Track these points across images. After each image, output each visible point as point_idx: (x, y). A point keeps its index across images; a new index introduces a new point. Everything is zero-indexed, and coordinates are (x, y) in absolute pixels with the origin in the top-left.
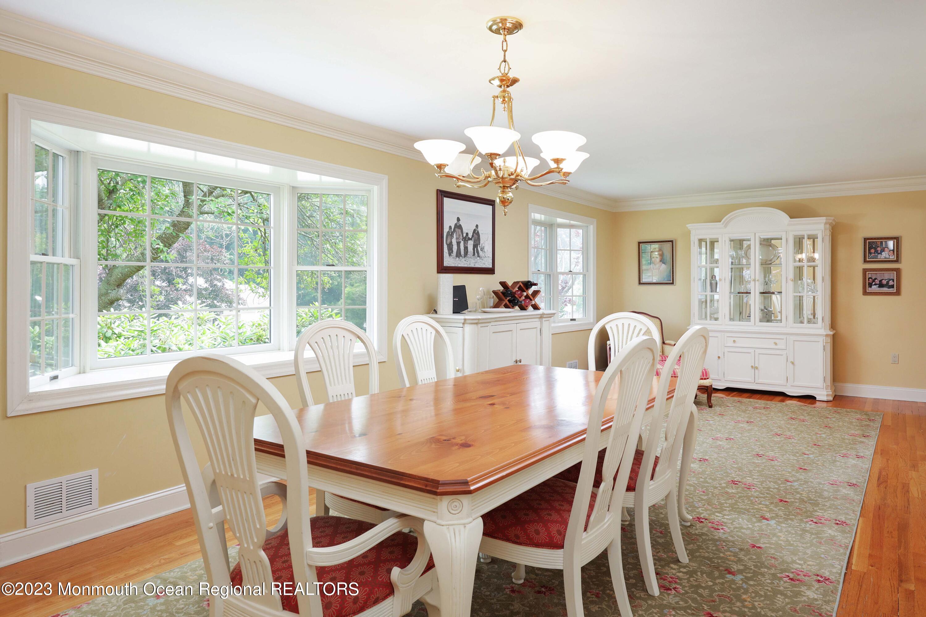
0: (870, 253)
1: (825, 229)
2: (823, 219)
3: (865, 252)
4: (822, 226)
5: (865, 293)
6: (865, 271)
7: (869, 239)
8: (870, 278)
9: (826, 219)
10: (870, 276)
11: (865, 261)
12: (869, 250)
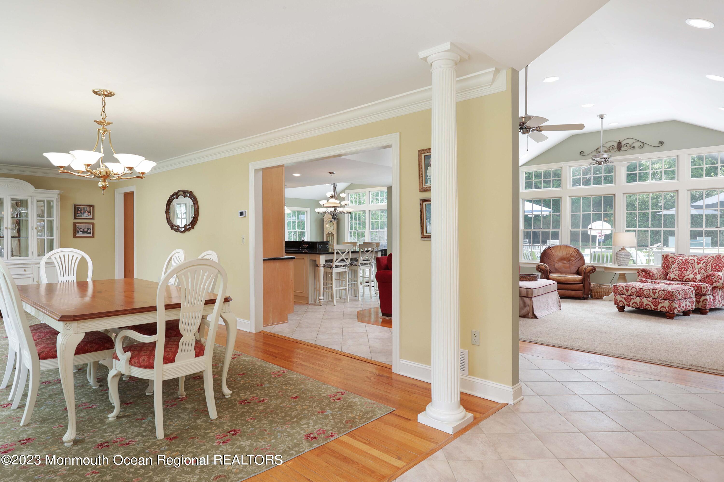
0: (78, 213)
1: (58, 198)
2: (58, 192)
3: (75, 212)
4: (56, 196)
5: (75, 237)
6: (75, 224)
7: (77, 205)
8: (77, 228)
9: (60, 192)
10: (77, 227)
11: (75, 218)
12: (77, 212)
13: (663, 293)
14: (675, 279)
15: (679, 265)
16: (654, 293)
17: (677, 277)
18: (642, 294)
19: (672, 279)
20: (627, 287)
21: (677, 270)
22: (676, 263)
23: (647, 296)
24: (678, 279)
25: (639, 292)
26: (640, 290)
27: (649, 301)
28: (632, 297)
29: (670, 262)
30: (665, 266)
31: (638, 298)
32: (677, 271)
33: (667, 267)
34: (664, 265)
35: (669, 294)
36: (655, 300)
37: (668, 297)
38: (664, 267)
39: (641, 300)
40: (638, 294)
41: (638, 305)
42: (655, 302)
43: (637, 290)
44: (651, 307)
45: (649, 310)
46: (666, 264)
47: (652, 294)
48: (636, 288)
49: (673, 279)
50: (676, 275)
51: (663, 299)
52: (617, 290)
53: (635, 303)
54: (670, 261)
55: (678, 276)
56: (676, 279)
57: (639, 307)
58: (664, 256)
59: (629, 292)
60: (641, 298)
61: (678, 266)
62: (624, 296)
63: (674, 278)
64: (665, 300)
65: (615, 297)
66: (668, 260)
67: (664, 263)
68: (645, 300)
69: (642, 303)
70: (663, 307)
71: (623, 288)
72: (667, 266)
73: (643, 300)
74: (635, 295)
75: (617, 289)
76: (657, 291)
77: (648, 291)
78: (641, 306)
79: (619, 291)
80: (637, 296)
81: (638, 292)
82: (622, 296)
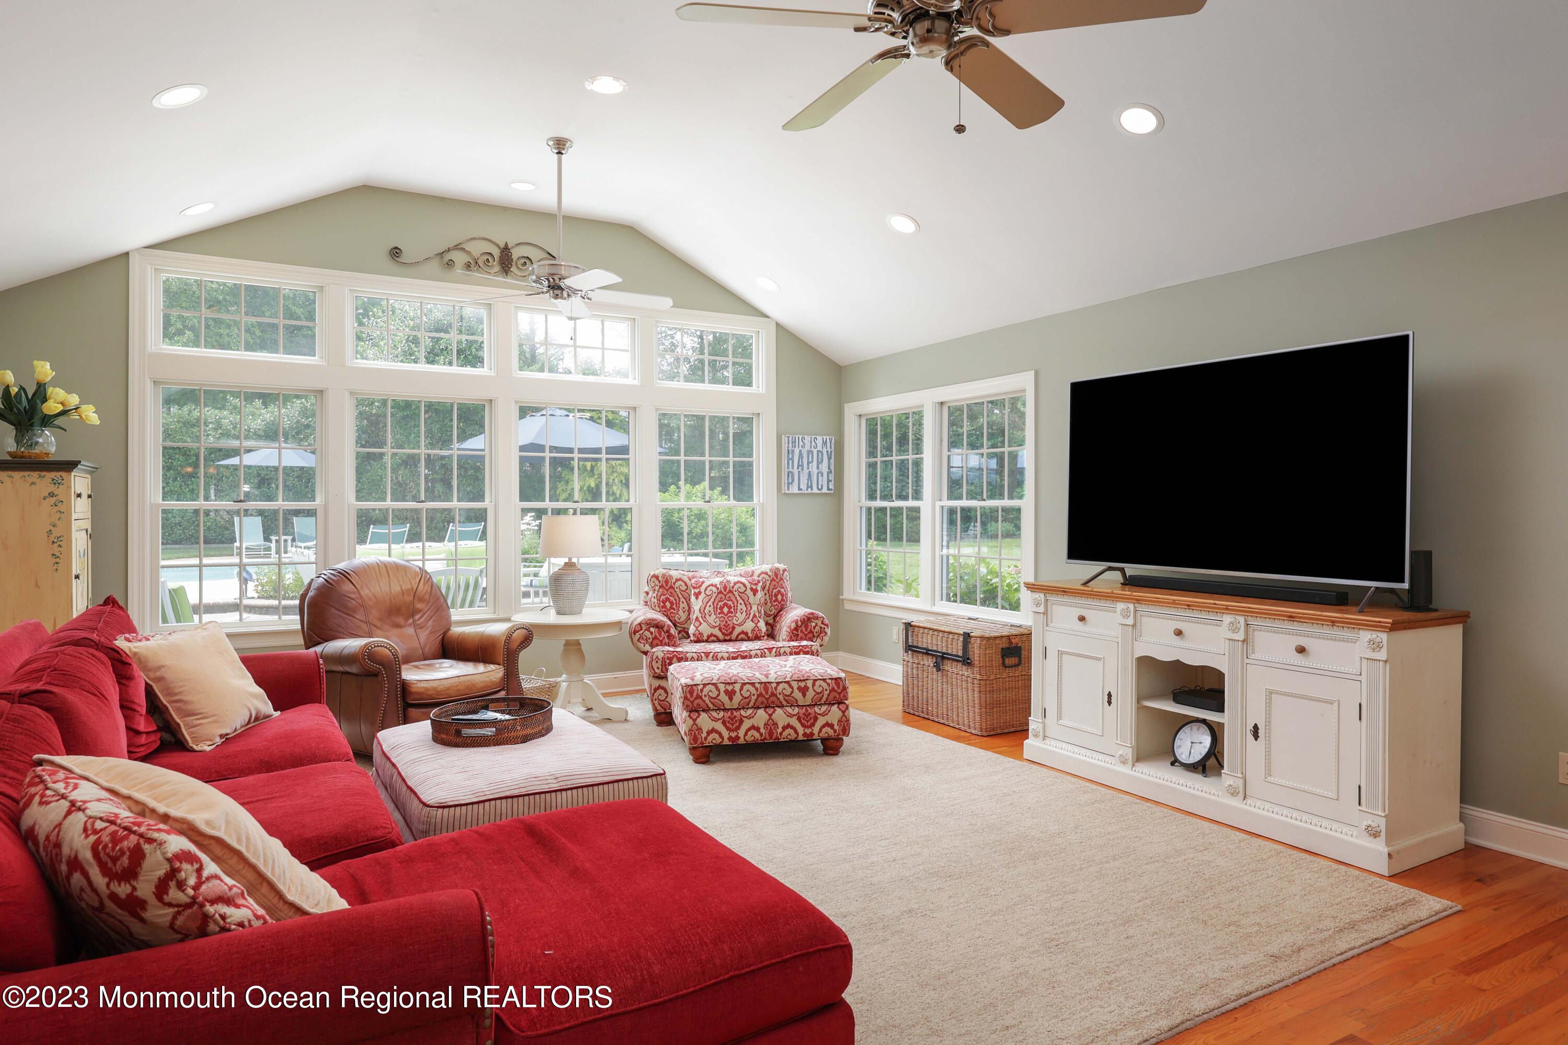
13: (824, 685)
14: (713, 638)
15: (712, 600)
16: (804, 690)
17: (716, 632)
18: (773, 699)
19: (705, 638)
20: (729, 684)
21: (712, 611)
22: (702, 595)
23: (784, 703)
24: (721, 636)
25: (764, 693)
26: (766, 689)
27: (791, 716)
28: (742, 712)
29: (678, 593)
30: (668, 604)
31: (761, 712)
32: (713, 616)
33: (671, 608)
34: (664, 602)
35: (839, 688)
36: (807, 710)
37: (837, 696)
38: (664, 606)
39: (770, 715)
40: (760, 699)
41: (761, 735)
42: (807, 715)
43: (757, 689)
44: (796, 731)
45: (791, 741)
46: (667, 599)
47: (798, 695)
48: (753, 684)
49: (709, 637)
50: (714, 627)
51: (825, 704)
52: (701, 698)
53: (753, 727)
54: (678, 590)
55: (720, 629)
56: (715, 636)
57: (765, 739)
58: (660, 579)
59: (737, 698)
60: (770, 711)
61: (710, 603)
62: (722, 714)
63: (712, 635)
64: (829, 704)
65: (694, 720)
66: (671, 587)
67: (663, 597)
68: (780, 716)
69: (771, 725)
70: (827, 724)
71: (717, 689)
72: (672, 603)
73: (774, 716)
74: (751, 704)
75: (699, 697)
76: (810, 684)
77: (786, 686)
78: (771, 733)
79: (706, 699)
80: (759, 708)
81: (760, 695)
82: (714, 714)
